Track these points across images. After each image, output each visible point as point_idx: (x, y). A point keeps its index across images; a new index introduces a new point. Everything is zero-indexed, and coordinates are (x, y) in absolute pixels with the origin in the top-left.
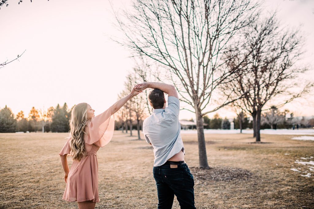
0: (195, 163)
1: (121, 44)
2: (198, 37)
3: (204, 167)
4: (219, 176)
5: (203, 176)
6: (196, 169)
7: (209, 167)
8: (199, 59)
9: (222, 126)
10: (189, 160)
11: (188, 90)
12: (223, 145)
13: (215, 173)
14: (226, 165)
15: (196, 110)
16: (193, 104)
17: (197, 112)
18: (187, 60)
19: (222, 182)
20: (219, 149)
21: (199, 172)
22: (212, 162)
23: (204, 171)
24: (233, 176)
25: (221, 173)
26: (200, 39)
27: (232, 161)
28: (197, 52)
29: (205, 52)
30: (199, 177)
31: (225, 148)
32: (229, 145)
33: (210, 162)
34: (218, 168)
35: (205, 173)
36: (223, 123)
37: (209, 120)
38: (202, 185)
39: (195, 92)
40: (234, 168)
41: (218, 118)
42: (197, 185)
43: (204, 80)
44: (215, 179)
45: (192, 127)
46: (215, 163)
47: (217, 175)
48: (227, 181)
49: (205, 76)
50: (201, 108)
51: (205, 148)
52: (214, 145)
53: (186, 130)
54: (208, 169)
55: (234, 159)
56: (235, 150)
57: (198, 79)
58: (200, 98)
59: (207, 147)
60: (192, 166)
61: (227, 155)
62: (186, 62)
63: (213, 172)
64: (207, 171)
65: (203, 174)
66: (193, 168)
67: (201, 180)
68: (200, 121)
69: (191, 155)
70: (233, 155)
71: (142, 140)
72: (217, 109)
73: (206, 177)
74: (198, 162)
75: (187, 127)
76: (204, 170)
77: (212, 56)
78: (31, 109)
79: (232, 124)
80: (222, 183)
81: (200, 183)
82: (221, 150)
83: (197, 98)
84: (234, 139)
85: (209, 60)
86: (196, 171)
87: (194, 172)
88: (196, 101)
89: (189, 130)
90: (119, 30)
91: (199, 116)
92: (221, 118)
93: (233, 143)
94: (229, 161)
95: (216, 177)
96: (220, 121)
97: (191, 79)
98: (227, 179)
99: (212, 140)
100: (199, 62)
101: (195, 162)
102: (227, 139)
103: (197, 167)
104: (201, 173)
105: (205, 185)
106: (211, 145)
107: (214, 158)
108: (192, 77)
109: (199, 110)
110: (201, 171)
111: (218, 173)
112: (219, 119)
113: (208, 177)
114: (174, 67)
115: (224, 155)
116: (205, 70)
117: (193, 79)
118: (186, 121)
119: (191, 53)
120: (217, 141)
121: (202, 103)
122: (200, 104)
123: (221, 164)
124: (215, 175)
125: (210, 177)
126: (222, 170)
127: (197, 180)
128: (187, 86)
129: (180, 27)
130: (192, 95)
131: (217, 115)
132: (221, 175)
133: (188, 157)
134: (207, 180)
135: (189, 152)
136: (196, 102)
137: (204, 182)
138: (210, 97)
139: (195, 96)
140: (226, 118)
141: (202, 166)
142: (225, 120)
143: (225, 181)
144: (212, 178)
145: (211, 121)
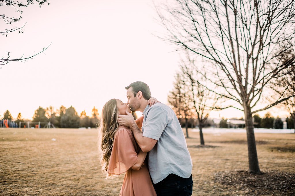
0: (245, 166)
1: (162, 39)
2: (246, 26)
3: (254, 172)
4: (273, 183)
5: (253, 183)
6: (245, 173)
7: (260, 172)
8: (247, 51)
9: (274, 125)
10: (238, 162)
11: (235, 86)
12: (276, 146)
13: (268, 180)
14: (281, 169)
15: (244, 108)
16: (241, 102)
17: (246, 110)
18: (233, 52)
19: (276, 191)
20: (272, 149)
21: (249, 178)
22: (264, 166)
23: (254, 177)
24: (290, 185)
25: (275, 180)
26: (248, 28)
27: (288, 166)
28: (246, 45)
29: (255, 44)
30: (249, 183)
31: (278, 149)
32: (282, 146)
33: (262, 166)
34: (271, 173)
35: (256, 179)
36: (274, 122)
37: (260, 119)
38: (253, 194)
39: (243, 88)
40: (291, 175)
41: (269, 117)
42: (246, 194)
43: (253, 73)
44: (268, 187)
45: (243, 126)
46: (268, 166)
47: (270, 182)
48: (283, 191)
49: (255, 69)
50: (251, 106)
51: (256, 151)
52: (266, 145)
53: (236, 128)
54: (260, 174)
55: (289, 163)
56: (290, 151)
57: (246, 74)
58: (249, 94)
59: (258, 147)
60: (242, 170)
61: (282, 158)
62: (232, 54)
63: (265, 178)
64: (258, 177)
65: (254, 180)
66: (242, 172)
67: (251, 187)
68: (249, 120)
69: (240, 156)
70: (288, 158)
71: (190, 138)
72: (269, 106)
73: (258, 184)
74: (248, 165)
75: (237, 126)
76: (255, 175)
77: (263, 47)
78: (93, 108)
79: (285, 123)
80: (277, 193)
81: (249, 191)
82: (274, 151)
83: (245, 94)
84: (288, 140)
85: (259, 52)
86: (246, 176)
87: (243, 177)
88: (244, 97)
89: (239, 128)
90: (160, 25)
91: (249, 114)
92: (273, 117)
93: (287, 144)
94: (284, 164)
95: (269, 185)
96: (272, 120)
97: (239, 74)
98: (283, 188)
99: (264, 140)
100: (248, 55)
101: (244, 164)
102: (280, 139)
103: (247, 172)
104: (251, 179)
105: (255, 194)
106: (263, 145)
107: (266, 161)
108: (240, 72)
109: (249, 108)
110: (252, 176)
111: (272, 179)
112: (271, 118)
113: (260, 184)
114: (220, 62)
115: (277, 157)
116: (255, 63)
117: (240, 73)
118: (236, 119)
119: (238, 44)
120: (270, 141)
121: (251, 100)
122: (249, 101)
123: (274, 169)
124: (268, 182)
125: (262, 184)
126: (277, 176)
127: (246, 187)
128: (234, 81)
129: (226, 18)
130: (240, 91)
131: (268, 114)
132: (275, 182)
133: (236, 159)
134: (259, 188)
135: (238, 152)
136: (245, 99)
137: (255, 190)
138: (261, 93)
139: (244, 93)
140: (278, 118)
141: (253, 171)
142: (276, 119)
143: (281, 190)
144: (265, 186)
145: (262, 120)
